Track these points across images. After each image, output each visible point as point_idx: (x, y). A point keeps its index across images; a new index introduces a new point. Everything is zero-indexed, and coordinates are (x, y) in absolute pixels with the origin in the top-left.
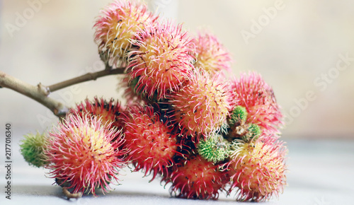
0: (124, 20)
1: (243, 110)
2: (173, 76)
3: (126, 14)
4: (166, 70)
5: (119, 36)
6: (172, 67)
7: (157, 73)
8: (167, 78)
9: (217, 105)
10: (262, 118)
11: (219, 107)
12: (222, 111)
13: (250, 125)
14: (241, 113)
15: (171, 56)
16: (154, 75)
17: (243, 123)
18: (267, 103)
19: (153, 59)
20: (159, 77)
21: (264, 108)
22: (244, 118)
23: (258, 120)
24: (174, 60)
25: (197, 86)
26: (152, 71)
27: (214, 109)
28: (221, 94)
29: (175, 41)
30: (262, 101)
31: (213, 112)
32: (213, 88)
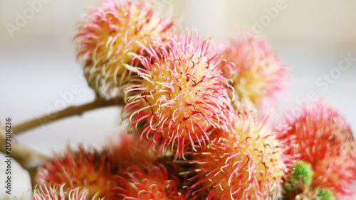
0: (119, 31)
1: (307, 168)
2: (196, 125)
3: (122, 20)
4: (185, 119)
5: (111, 57)
6: (194, 113)
7: (171, 123)
8: (187, 129)
9: (267, 168)
10: (335, 178)
11: (269, 171)
12: (275, 175)
13: (317, 191)
14: (304, 173)
15: (191, 95)
16: (166, 126)
17: (306, 190)
18: (344, 153)
19: (163, 103)
20: (174, 128)
21: (339, 161)
22: (309, 182)
23: (330, 181)
24: (197, 103)
25: (235, 139)
26: (162, 120)
27: (261, 174)
28: (271, 151)
29: (199, 70)
30: (335, 150)
31: (260, 178)
32: (258, 142)
